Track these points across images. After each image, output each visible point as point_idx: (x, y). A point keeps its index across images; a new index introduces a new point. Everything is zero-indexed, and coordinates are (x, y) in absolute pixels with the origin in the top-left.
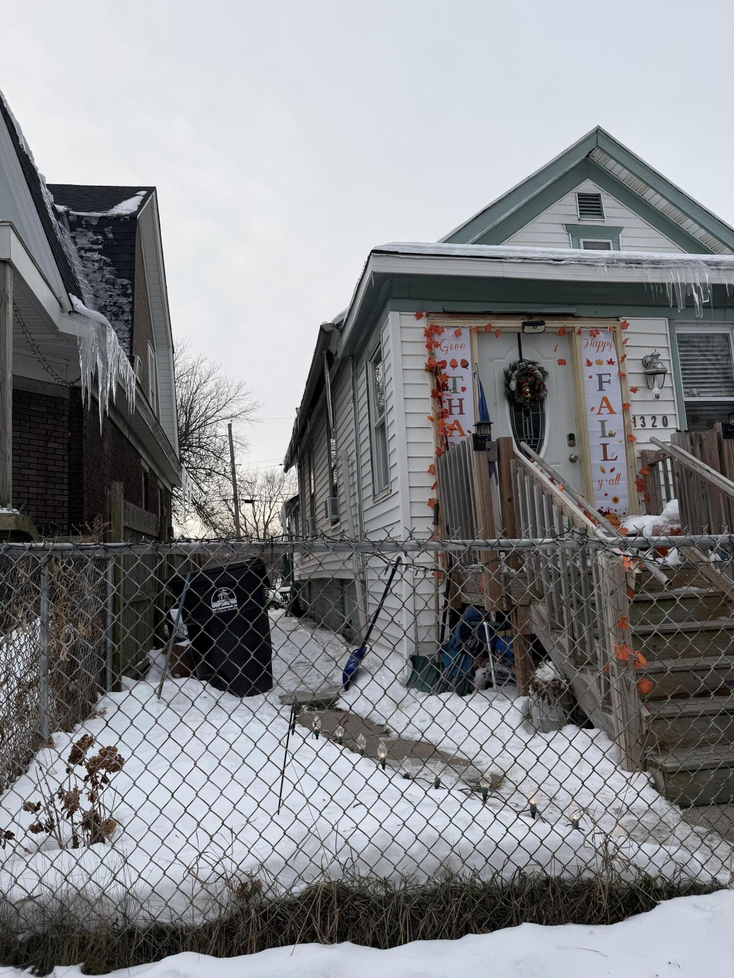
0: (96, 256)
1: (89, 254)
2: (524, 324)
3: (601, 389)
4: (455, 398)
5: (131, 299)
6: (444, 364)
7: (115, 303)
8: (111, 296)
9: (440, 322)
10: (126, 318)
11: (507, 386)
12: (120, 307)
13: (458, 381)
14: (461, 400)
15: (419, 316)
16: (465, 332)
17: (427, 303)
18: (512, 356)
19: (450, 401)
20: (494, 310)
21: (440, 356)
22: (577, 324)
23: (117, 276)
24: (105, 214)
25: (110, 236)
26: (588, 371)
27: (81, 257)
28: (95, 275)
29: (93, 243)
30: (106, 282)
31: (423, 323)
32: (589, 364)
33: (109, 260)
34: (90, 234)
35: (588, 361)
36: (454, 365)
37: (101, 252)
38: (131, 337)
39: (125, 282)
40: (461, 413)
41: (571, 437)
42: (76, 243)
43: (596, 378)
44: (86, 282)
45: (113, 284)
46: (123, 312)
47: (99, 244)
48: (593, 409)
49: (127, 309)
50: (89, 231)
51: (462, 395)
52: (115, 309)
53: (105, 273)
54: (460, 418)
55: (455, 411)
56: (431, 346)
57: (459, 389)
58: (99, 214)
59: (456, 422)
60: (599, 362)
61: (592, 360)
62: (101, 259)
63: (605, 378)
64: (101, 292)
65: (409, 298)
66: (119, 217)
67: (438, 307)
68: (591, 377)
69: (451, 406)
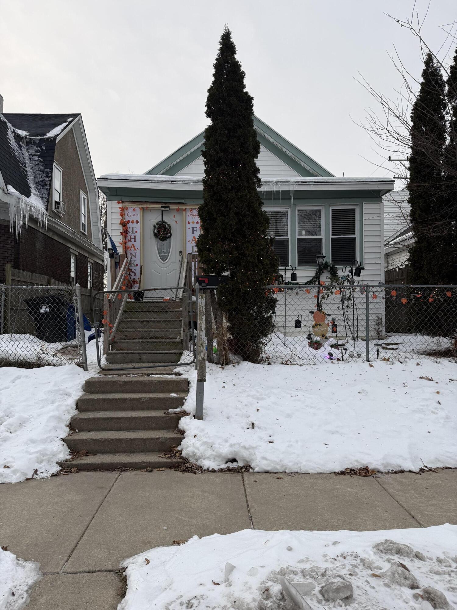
0: (37, 158)
1: (34, 157)
2: (162, 207)
3: (193, 233)
4: (133, 235)
5: (50, 179)
6: (128, 222)
7: (43, 181)
8: (42, 177)
9: (127, 205)
10: (47, 188)
11: (154, 231)
12: (45, 183)
13: (134, 228)
14: (135, 236)
15: (119, 203)
16: (138, 210)
17: (123, 197)
18: (159, 219)
19: (131, 236)
20: (149, 201)
21: (127, 218)
22: (184, 207)
23: (45, 168)
24: (42, 137)
25: (44, 148)
26: (188, 226)
27: (30, 159)
28: (36, 167)
29: (36, 151)
30: (40, 171)
31: (120, 205)
32: (189, 223)
33: (42, 160)
34: (35, 147)
35: (189, 222)
36: (133, 222)
37: (39, 156)
38: (49, 197)
39: (48, 170)
40: (135, 241)
41: (181, 252)
42: (28, 152)
43: (191, 229)
44: (31, 171)
45: (43, 172)
46: (46, 185)
47: (38, 152)
48: (189, 241)
49: (48, 183)
50: (35, 146)
51: (135, 234)
52: (43, 184)
53: (40, 166)
54: (134, 243)
55: (133, 240)
56: (122, 215)
57: (134, 232)
58: (39, 137)
59: (133, 245)
60: (193, 223)
61: (191, 222)
62: (39, 160)
63: (195, 229)
64: (38, 176)
65: (116, 195)
66: (49, 138)
67: (127, 199)
68: (189, 228)
69: (131, 239)
